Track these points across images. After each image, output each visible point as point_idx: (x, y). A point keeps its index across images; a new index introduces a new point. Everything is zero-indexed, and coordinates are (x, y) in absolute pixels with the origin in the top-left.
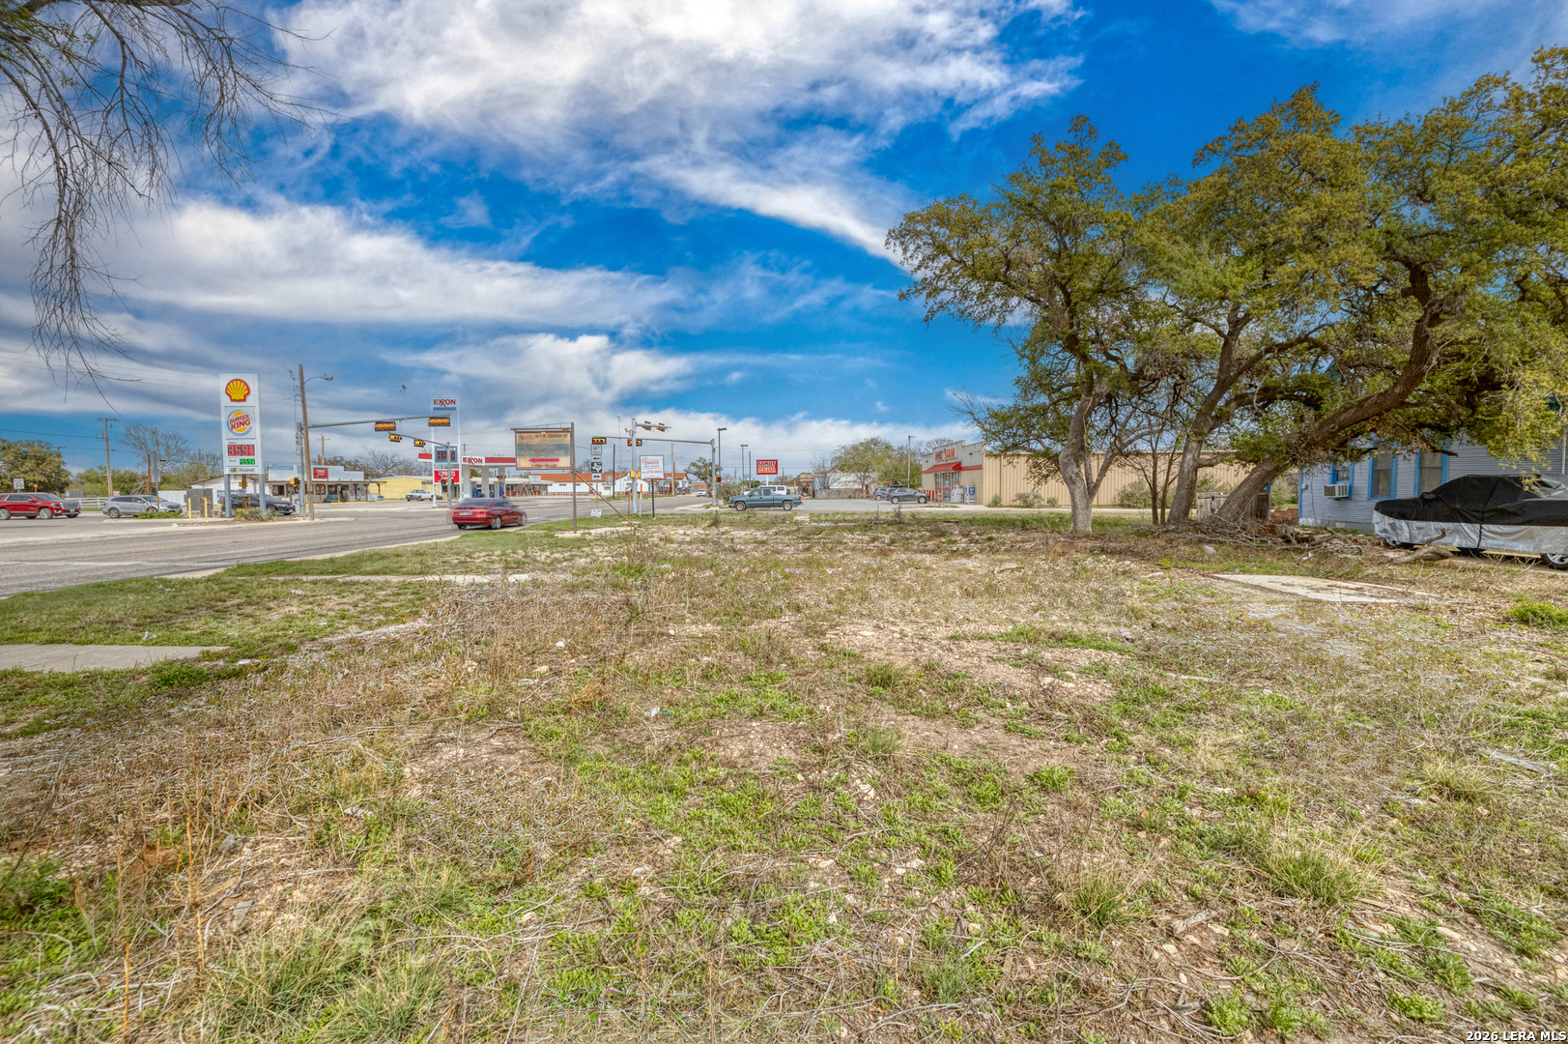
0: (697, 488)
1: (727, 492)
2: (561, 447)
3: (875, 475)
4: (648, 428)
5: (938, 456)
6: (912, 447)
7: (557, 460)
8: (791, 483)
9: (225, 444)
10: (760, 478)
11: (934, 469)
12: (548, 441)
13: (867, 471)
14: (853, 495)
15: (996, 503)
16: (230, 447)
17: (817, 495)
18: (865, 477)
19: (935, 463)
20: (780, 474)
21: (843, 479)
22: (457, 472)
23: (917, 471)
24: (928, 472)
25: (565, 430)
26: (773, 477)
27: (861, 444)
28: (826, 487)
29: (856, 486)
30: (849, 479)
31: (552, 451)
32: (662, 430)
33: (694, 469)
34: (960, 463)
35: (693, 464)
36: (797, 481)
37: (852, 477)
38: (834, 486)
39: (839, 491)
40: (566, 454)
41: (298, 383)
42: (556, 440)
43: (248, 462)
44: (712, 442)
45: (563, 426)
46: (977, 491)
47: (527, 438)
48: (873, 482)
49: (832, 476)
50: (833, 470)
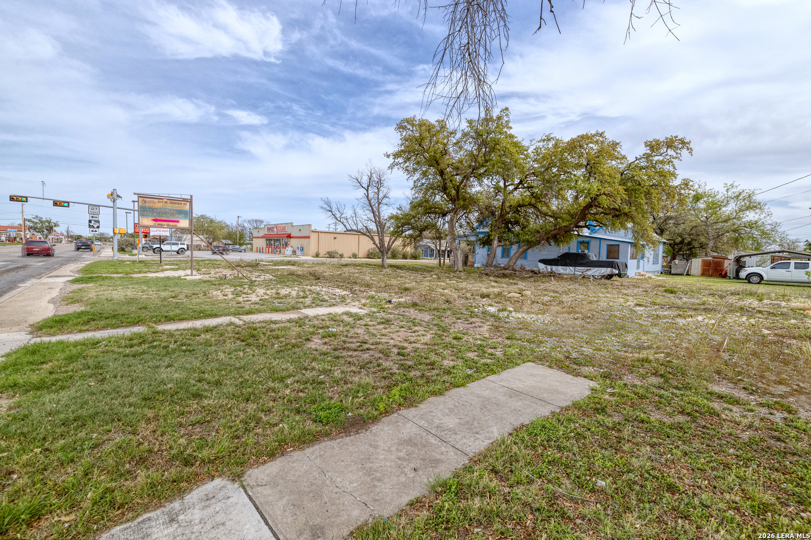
2: (180, 212)
5: (269, 229)
7: (178, 222)
11: (265, 237)
12: (169, 206)
15: (317, 255)
19: (267, 233)
24: (260, 237)
25: (185, 200)
31: (173, 214)
34: (290, 234)
40: (185, 217)
42: (177, 207)
45: (183, 197)
46: (305, 250)
47: (149, 202)
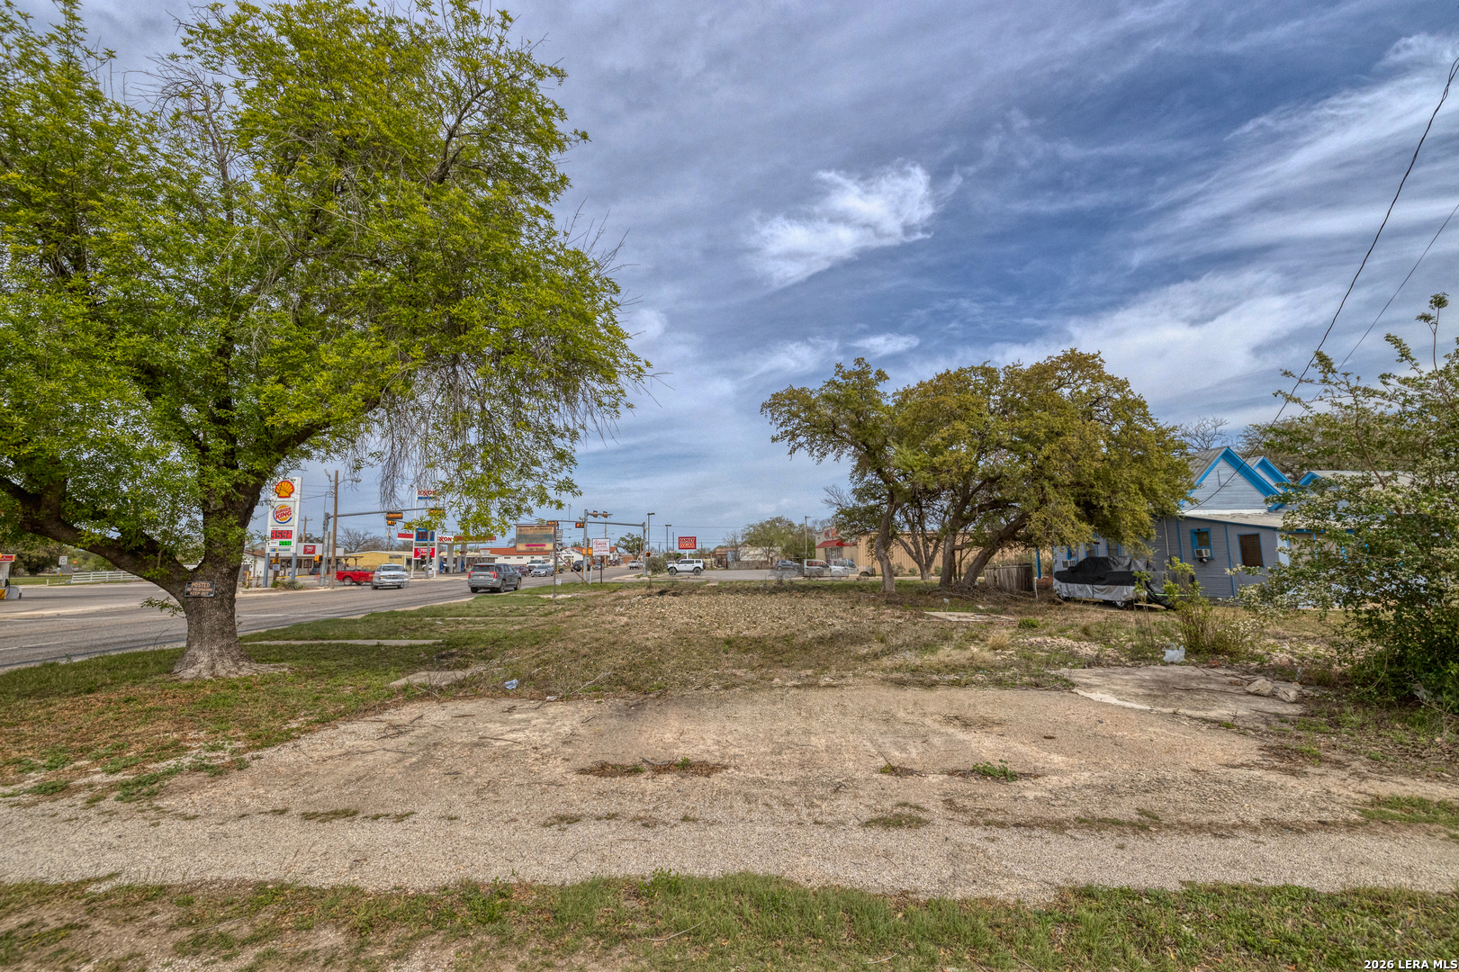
0: (626, 560)
1: (655, 565)
3: (778, 549)
4: (595, 516)
5: (826, 534)
6: (809, 525)
8: (708, 556)
9: (270, 529)
10: (682, 552)
11: (824, 545)
13: (771, 545)
14: (759, 566)
16: (273, 532)
17: (730, 567)
18: (770, 551)
19: (825, 540)
20: (698, 547)
21: (751, 553)
22: (433, 549)
23: (812, 547)
24: (820, 547)
26: (693, 551)
27: (768, 522)
28: (737, 559)
29: (763, 559)
30: (757, 552)
31: (541, 539)
32: (606, 516)
33: (624, 544)
34: (841, 541)
35: (623, 539)
36: (713, 554)
37: (759, 551)
38: (744, 559)
39: (748, 563)
40: (550, 541)
41: (333, 484)
43: (286, 544)
44: (643, 525)
48: (777, 555)
49: (742, 550)
50: (744, 545)
